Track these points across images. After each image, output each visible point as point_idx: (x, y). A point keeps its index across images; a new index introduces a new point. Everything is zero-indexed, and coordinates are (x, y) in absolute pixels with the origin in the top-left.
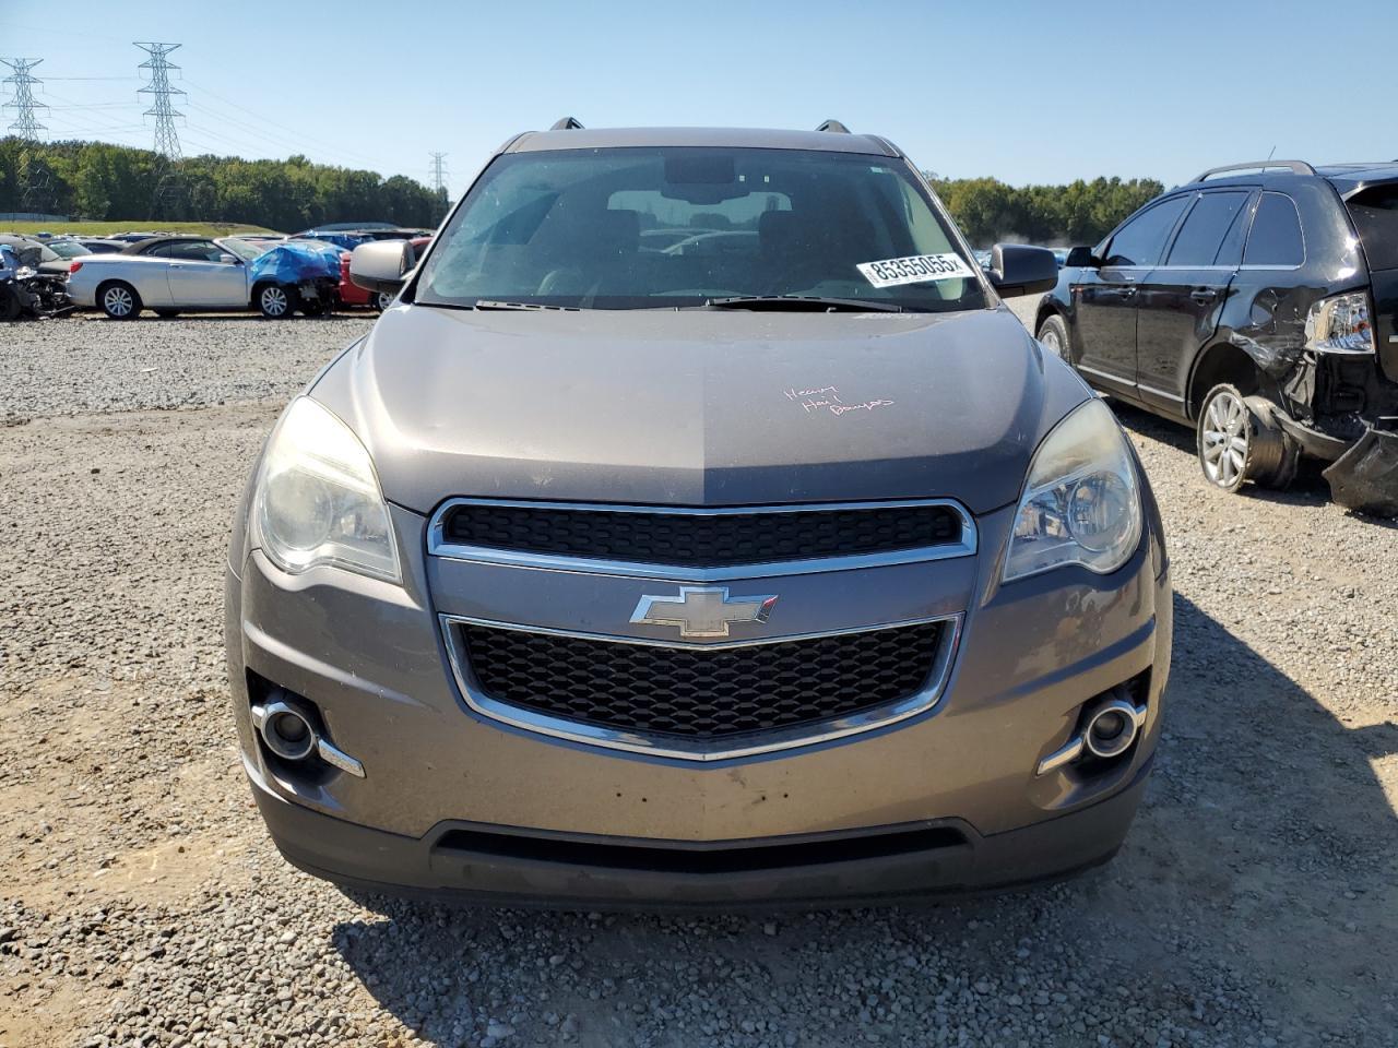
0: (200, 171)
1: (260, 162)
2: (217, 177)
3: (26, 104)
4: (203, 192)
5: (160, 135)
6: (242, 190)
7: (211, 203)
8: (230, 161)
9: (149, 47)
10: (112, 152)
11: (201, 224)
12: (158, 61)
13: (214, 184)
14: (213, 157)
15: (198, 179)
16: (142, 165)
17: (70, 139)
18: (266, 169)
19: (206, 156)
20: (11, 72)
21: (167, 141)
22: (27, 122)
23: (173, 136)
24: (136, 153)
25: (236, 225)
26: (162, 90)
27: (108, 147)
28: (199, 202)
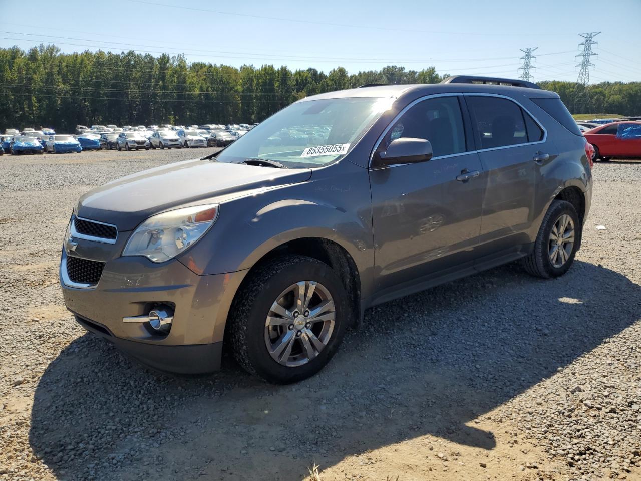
0: (598, 90)
1: (631, 83)
2: (607, 92)
3: (527, 67)
4: (597, 99)
5: (581, 75)
6: (618, 97)
7: (600, 105)
8: (616, 83)
9: (586, 35)
10: (560, 84)
11: (590, 115)
12: (589, 41)
13: (604, 96)
14: (608, 82)
15: (597, 93)
16: (571, 89)
17: (543, 80)
18: (634, 86)
19: (605, 82)
20: (524, 54)
21: (584, 78)
22: (526, 74)
23: (587, 75)
24: (570, 84)
25: (608, 114)
26: (587, 54)
27: (559, 82)
28: (594, 105)
